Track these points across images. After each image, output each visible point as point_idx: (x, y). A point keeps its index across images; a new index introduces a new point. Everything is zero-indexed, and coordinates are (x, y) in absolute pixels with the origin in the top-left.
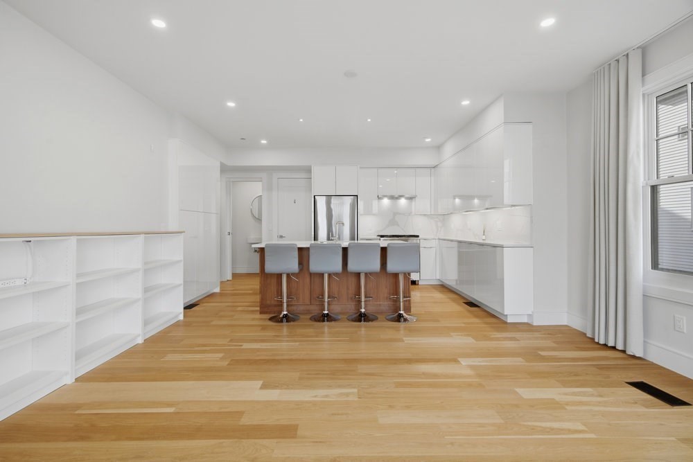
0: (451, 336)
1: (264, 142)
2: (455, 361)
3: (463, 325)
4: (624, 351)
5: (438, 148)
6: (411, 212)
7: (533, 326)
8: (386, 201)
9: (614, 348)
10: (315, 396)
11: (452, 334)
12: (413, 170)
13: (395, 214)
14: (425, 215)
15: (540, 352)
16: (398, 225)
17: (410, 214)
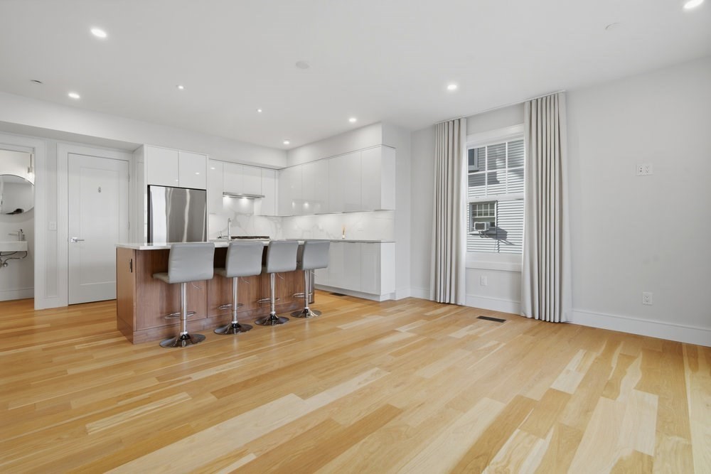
0: (364, 318)
1: (74, 96)
2: (394, 332)
3: (358, 309)
4: (455, 304)
5: (288, 152)
6: (253, 213)
7: (395, 301)
8: (227, 200)
9: (449, 304)
10: (360, 383)
11: (363, 316)
12: (258, 170)
13: (237, 214)
14: (266, 216)
15: (426, 314)
16: (240, 226)
17: (252, 214)
